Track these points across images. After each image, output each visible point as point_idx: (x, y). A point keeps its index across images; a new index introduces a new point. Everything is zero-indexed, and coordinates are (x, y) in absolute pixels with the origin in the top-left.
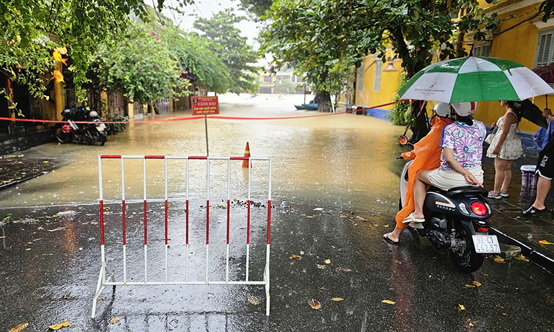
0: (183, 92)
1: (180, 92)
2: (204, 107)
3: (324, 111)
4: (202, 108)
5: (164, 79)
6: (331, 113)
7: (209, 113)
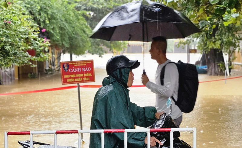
0: (42, 55)
1: (38, 55)
2: (76, 73)
3: (216, 74)
4: (74, 76)
5: (18, 39)
6: (225, 77)
7: (83, 81)
